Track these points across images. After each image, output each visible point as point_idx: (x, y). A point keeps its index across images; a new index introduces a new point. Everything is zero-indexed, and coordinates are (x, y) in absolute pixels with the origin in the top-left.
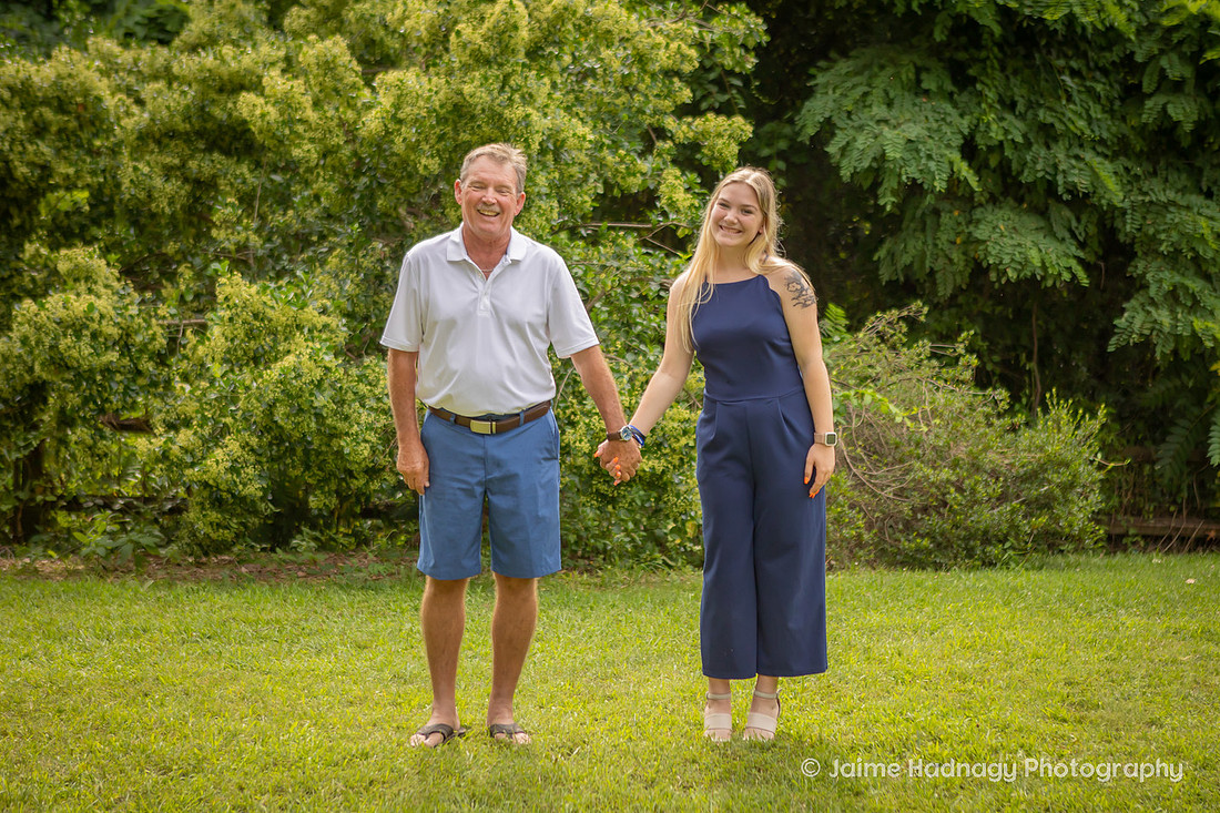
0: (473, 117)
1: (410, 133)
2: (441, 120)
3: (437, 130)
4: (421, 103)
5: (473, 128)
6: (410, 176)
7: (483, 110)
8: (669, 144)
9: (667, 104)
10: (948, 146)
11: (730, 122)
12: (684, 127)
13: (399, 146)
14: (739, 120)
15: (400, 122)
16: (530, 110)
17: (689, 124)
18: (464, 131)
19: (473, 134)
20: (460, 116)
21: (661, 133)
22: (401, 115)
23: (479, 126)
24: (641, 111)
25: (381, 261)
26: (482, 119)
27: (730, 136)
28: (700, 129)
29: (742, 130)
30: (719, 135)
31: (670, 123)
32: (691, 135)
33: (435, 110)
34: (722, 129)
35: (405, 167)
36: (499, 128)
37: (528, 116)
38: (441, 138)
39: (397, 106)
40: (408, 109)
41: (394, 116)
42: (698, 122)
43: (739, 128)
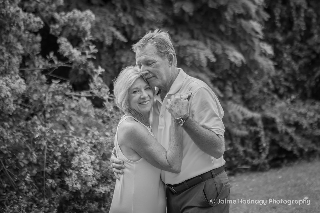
8: (57, 26)
9: (54, 6)
10: (110, 25)
14: (89, 12)
17: (65, 16)
24: (43, 10)
29: (91, 18)
30: (81, 20)
31: (57, 16)
32: (66, 21)
42: (69, 14)
43: (90, 16)
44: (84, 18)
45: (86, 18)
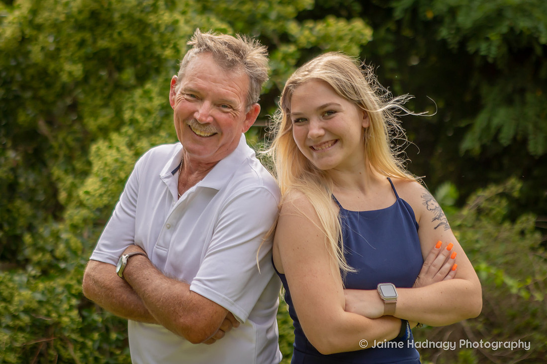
0: (111, 25)
1: (48, 40)
2: (80, 27)
3: (78, 37)
4: (59, 8)
5: (111, 35)
6: (49, 86)
7: (123, 17)
9: (290, 10)
11: (349, 27)
12: (307, 33)
13: (36, 54)
14: (358, 25)
15: (39, 28)
16: (177, 16)
17: (311, 29)
18: (103, 39)
19: (113, 40)
20: (98, 24)
21: (286, 38)
22: (39, 20)
23: (120, 34)
24: (265, 17)
25: (13, 170)
26: (121, 26)
27: (351, 40)
28: (322, 33)
29: (362, 35)
31: (293, 28)
32: (313, 39)
33: (72, 17)
34: (341, 33)
35: (45, 77)
36: (141, 34)
37: (176, 22)
38: (82, 44)
39: (34, 12)
40: (46, 14)
41: (31, 23)
42: (320, 27)
43: (359, 32)
44: (346, 35)
45: (349, 37)
